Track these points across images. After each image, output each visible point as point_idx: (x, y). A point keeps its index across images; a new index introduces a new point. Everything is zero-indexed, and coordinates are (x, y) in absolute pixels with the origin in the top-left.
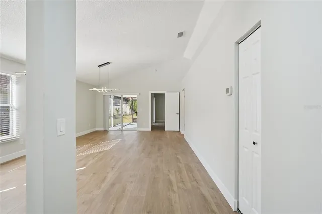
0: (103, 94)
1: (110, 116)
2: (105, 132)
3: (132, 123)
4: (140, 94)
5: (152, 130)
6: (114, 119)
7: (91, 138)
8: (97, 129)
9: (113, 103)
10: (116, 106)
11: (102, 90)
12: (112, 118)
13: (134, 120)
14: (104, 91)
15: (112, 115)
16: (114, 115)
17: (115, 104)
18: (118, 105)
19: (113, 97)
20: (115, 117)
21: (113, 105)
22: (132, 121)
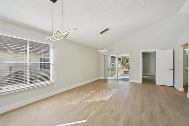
0: (104, 55)
1: (109, 69)
2: (106, 81)
3: (124, 75)
4: (131, 53)
5: (143, 82)
6: (111, 71)
7: (96, 85)
8: (101, 78)
9: (111, 61)
10: (112, 63)
11: (103, 50)
12: (110, 71)
13: (125, 72)
14: (105, 51)
15: (110, 69)
16: (111, 69)
17: (112, 62)
18: (114, 62)
19: (110, 56)
20: (112, 70)
21: (111, 62)
22: (123, 73)
